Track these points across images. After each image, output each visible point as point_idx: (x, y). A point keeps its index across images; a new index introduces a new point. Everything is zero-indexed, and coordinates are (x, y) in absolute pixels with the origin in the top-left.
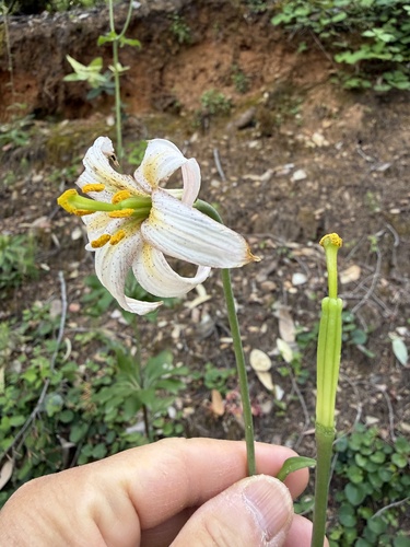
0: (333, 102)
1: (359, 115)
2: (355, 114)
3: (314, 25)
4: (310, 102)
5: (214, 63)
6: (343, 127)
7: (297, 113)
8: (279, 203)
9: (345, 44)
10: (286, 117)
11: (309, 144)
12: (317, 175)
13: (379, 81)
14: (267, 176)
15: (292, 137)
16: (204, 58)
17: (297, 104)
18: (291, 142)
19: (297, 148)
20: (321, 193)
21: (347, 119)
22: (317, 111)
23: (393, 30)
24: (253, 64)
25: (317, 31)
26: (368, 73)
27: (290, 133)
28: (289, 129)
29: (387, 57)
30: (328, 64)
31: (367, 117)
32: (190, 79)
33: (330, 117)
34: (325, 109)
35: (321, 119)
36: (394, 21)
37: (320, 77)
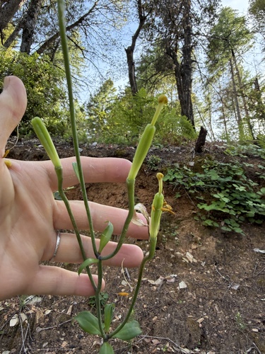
0: (197, 233)
1: (214, 244)
2: (211, 243)
3: (185, 184)
4: (183, 230)
5: (122, 192)
6: (204, 251)
7: (175, 236)
8: (171, 307)
9: (202, 198)
10: (169, 237)
11: (185, 260)
12: (193, 286)
13: (223, 224)
14: (159, 281)
15: (173, 252)
16: (115, 187)
17: (175, 230)
18: (172, 256)
19: (177, 261)
20: (199, 303)
21: (207, 246)
22: (187, 236)
23: (227, 195)
24: (146, 198)
25: (188, 188)
26: (215, 217)
27: (171, 250)
28: (171, 247)
29: (227, 211)
30: (192, 207)
31: (218, 247)
32: (105, 198)
33: (196, 242)
34: (193, 236)
35: (191, 243)
36: (228, 190)
37: (187, 214)
